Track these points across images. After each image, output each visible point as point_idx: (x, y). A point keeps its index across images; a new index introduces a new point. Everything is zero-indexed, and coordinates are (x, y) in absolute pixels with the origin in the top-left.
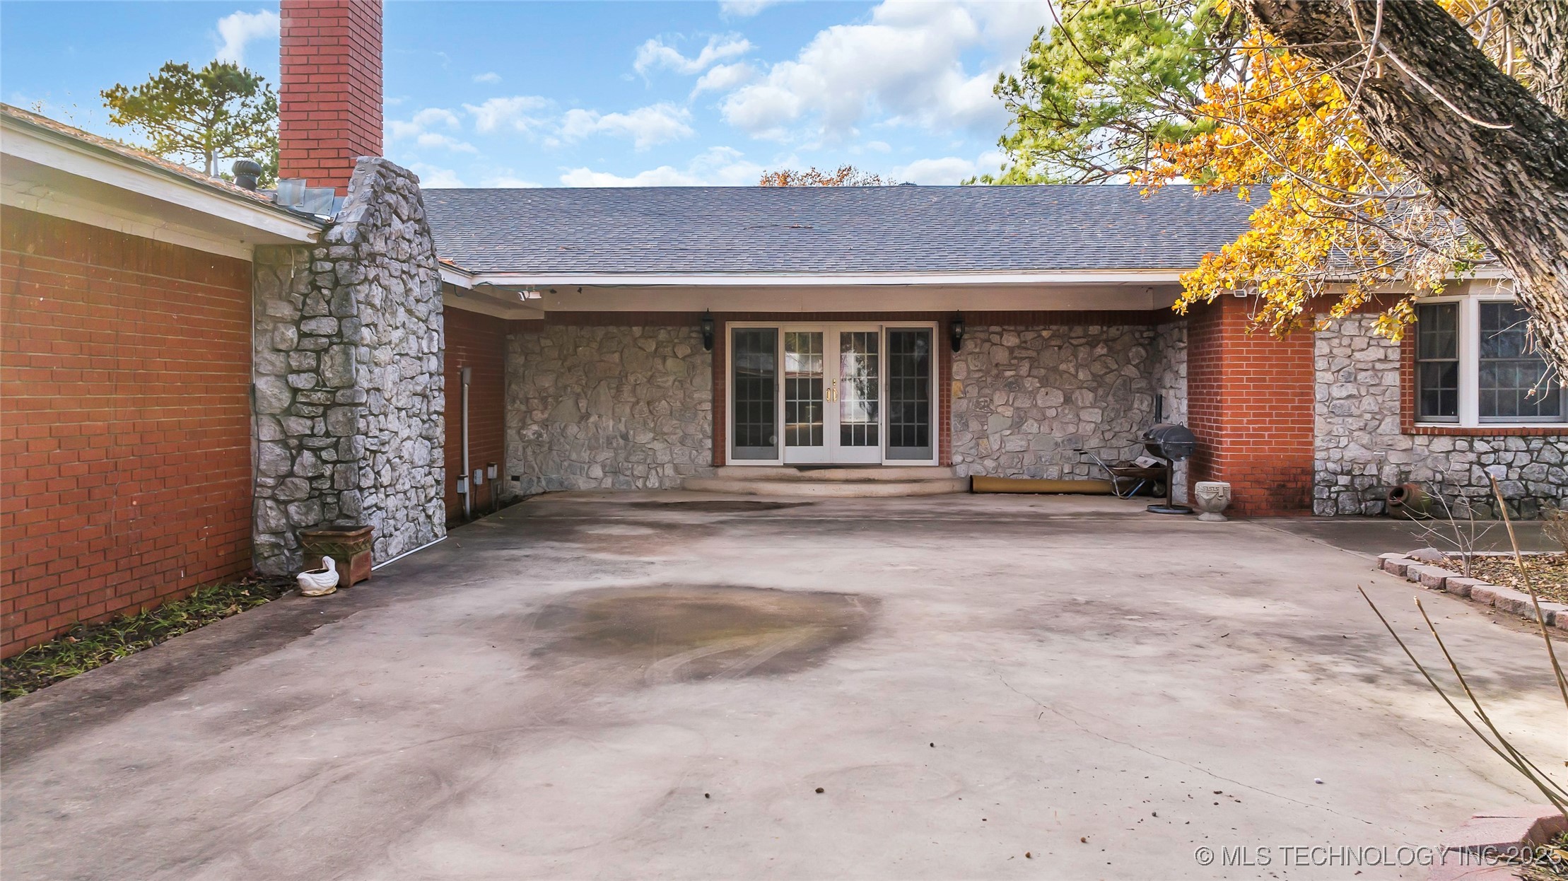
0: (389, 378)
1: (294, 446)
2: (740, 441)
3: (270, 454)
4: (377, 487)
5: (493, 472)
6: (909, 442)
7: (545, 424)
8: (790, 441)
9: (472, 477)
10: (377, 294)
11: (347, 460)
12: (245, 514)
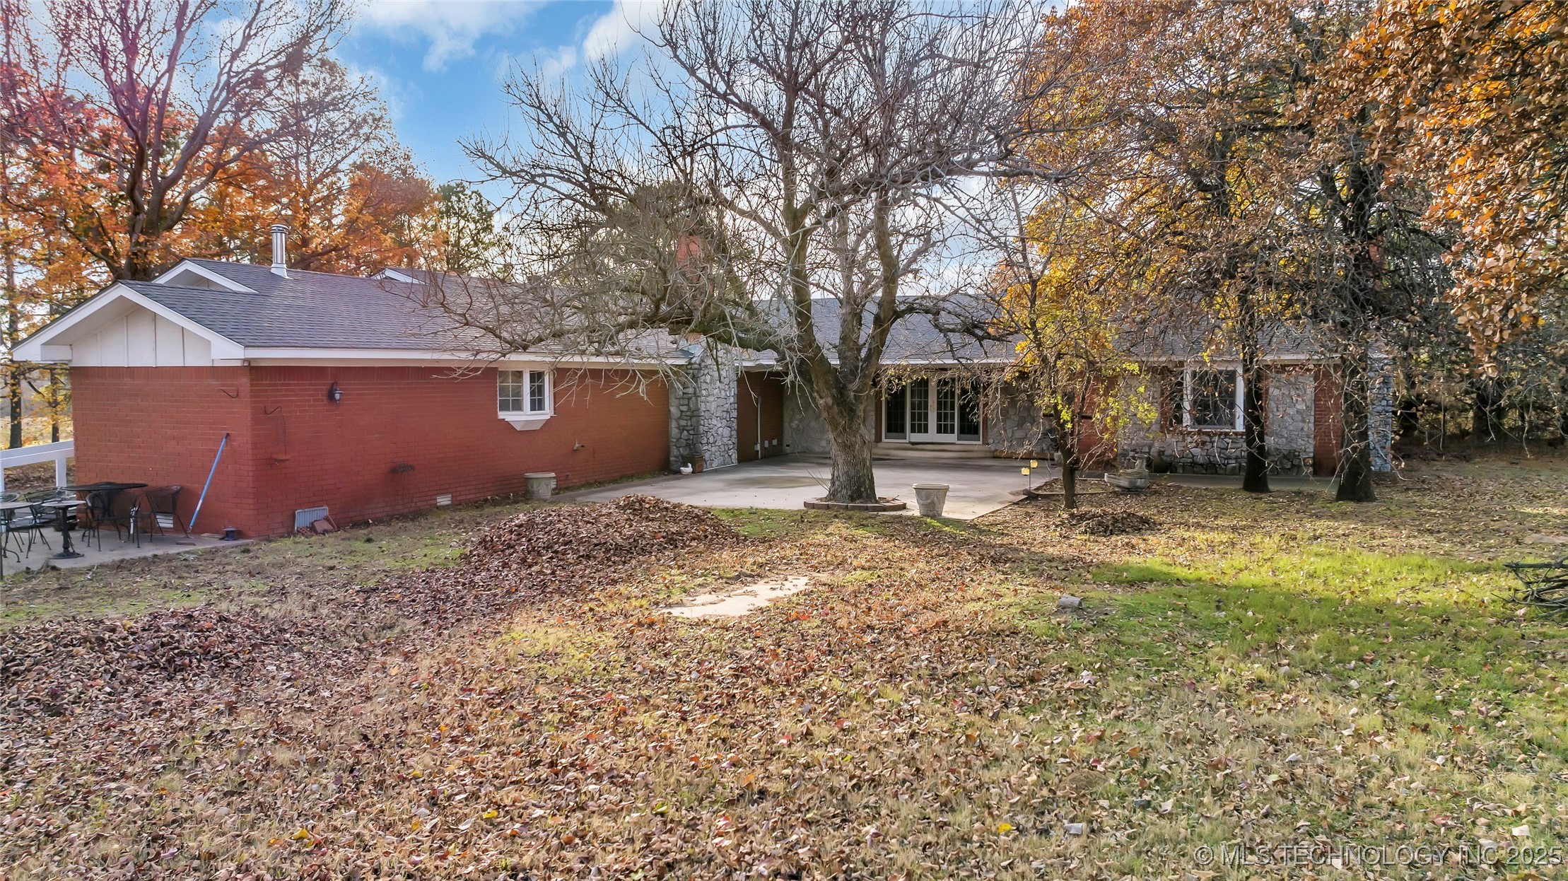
0: (713, 407)
1: (682, 429)
2: (889, 430)
3: (674, 431)
4: (708, 443)
5: (775, 442)
6: (969, 433)
7: (800, 421)
8: (913, 431)
9: (762, 444)
10: (708, 378)
11: (697, 434)
12: (667, 453)
